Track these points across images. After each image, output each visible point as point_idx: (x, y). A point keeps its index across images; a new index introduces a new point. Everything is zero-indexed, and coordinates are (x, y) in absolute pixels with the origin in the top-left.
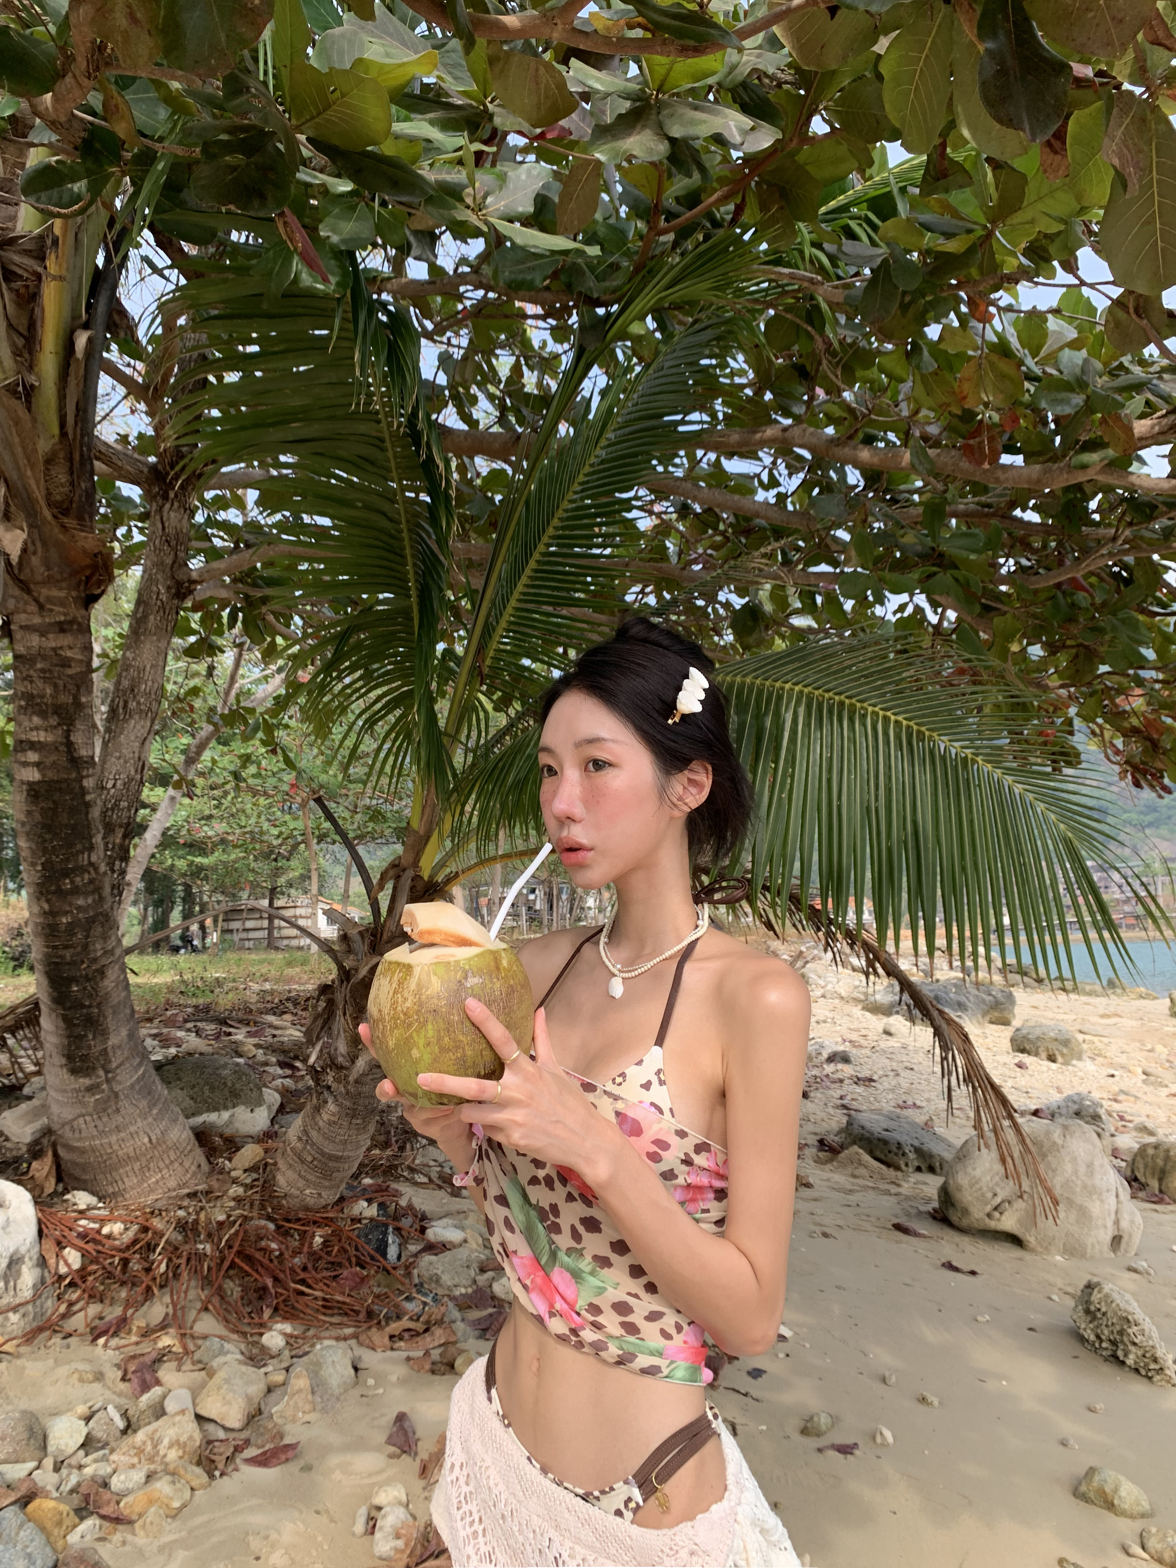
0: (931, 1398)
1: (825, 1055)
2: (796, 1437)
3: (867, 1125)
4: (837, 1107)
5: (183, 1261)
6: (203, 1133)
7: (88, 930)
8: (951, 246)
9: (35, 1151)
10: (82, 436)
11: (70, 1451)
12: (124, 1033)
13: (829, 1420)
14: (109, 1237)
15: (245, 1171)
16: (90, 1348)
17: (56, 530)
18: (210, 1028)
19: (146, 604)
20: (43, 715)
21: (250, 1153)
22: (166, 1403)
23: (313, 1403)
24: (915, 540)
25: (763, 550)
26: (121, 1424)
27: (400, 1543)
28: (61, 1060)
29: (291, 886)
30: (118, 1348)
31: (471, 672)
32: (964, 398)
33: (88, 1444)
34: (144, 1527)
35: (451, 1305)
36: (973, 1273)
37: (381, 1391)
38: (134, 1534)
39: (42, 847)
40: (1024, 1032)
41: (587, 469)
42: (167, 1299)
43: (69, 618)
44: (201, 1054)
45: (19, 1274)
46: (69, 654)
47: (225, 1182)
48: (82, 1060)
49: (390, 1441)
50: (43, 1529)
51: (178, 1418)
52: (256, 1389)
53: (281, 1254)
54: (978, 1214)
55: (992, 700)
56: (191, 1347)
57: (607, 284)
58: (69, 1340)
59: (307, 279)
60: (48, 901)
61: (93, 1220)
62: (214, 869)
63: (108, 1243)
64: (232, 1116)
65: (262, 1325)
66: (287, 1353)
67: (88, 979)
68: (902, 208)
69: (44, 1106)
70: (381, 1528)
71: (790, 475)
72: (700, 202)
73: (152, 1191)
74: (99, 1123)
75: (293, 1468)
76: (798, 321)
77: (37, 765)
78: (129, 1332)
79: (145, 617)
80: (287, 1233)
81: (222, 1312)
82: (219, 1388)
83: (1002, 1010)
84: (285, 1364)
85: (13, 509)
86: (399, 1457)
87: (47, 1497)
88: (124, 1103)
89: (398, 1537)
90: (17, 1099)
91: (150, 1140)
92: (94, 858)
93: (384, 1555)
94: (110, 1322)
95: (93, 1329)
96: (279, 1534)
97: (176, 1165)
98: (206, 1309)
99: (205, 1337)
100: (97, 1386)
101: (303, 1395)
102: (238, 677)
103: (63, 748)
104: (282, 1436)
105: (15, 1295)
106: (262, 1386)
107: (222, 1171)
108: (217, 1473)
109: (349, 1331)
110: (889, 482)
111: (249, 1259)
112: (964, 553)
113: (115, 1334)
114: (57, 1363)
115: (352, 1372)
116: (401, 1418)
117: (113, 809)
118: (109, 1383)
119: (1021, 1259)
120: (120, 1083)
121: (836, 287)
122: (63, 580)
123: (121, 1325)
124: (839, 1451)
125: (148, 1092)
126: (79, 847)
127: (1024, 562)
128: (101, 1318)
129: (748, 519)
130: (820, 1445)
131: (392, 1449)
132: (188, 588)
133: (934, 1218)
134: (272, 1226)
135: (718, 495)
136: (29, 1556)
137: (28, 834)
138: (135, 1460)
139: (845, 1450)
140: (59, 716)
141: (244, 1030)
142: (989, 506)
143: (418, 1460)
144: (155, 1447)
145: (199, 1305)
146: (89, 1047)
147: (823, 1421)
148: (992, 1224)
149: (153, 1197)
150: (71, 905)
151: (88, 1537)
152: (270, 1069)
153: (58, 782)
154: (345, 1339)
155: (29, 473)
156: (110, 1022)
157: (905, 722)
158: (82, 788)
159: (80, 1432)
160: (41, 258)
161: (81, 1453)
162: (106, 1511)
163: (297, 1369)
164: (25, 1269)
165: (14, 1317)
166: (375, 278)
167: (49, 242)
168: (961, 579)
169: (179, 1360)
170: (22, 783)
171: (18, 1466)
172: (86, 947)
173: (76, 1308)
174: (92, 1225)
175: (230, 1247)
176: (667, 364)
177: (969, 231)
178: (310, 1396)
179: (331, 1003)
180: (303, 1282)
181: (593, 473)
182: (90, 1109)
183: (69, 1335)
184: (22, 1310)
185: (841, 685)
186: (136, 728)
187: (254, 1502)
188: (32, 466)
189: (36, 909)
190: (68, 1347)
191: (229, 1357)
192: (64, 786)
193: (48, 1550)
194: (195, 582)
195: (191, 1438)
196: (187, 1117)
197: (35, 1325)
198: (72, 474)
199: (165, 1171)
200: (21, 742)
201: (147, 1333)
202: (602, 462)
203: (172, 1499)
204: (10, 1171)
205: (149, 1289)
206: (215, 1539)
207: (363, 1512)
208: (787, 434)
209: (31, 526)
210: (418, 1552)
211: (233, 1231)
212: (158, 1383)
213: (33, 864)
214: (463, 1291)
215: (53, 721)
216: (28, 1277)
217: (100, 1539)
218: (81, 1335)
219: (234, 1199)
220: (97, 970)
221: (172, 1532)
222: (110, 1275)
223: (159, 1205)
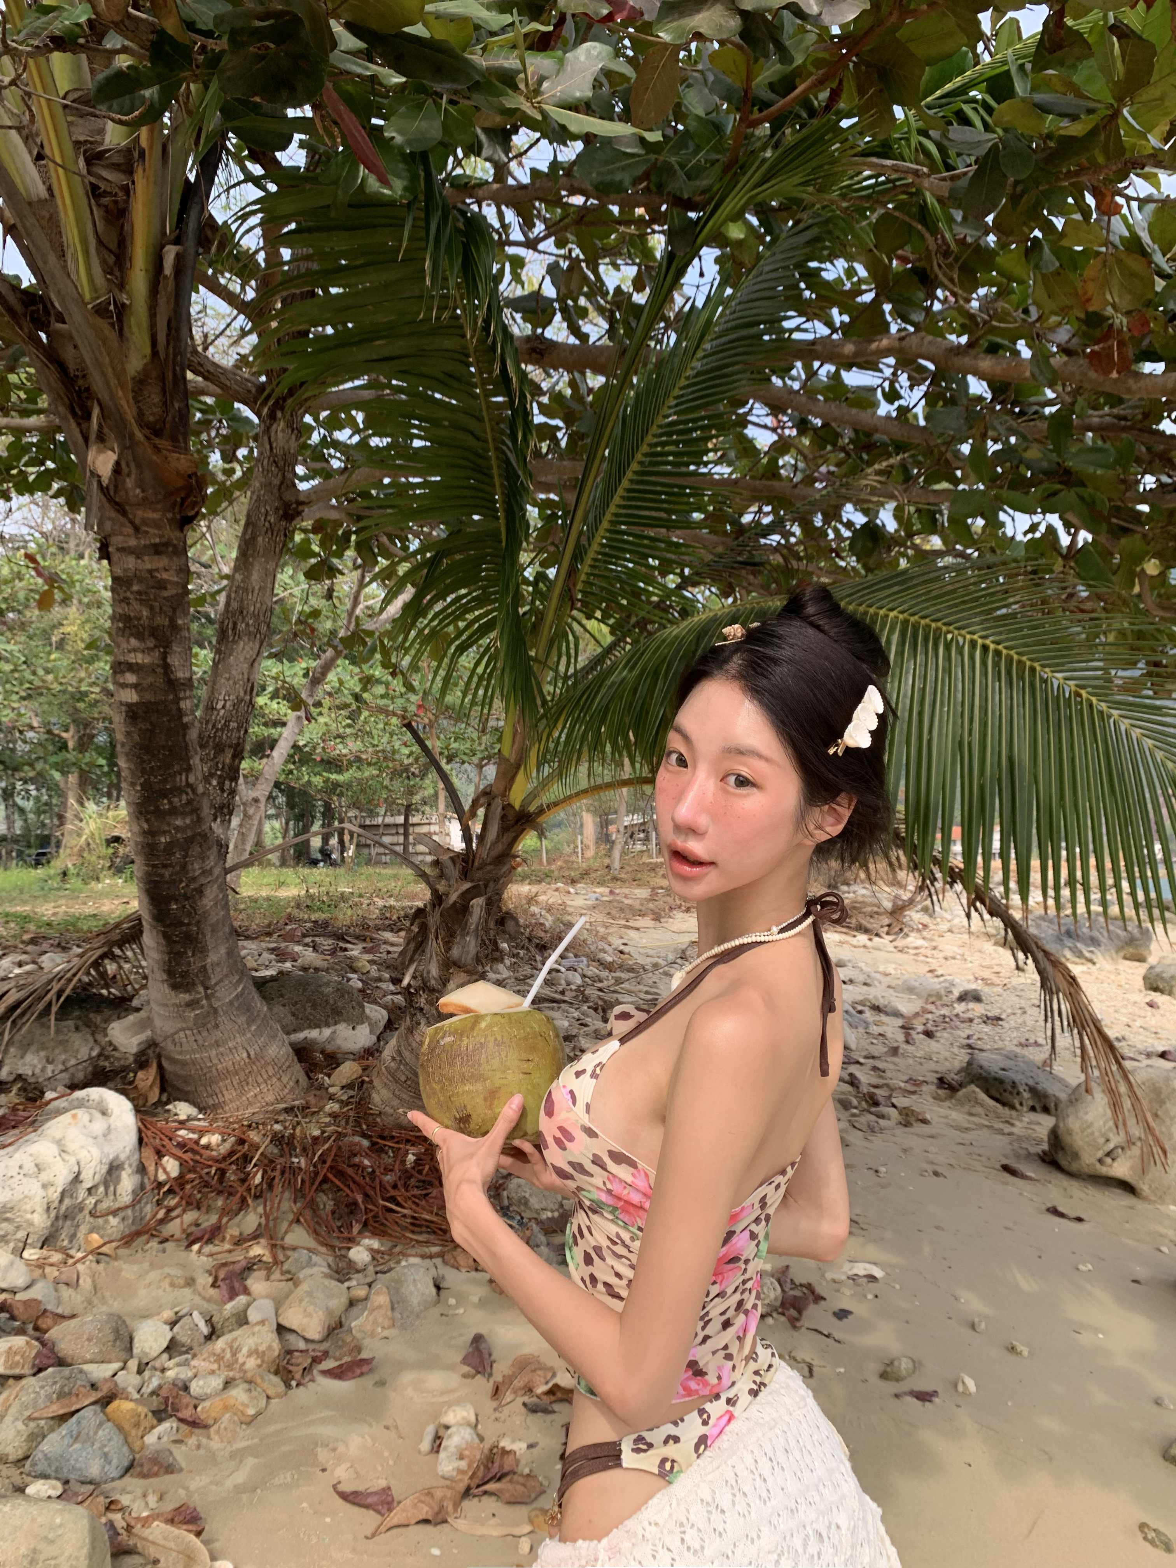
0: (1020, 1347)
1: (956, 994)
2: (875, 1380)
3: (985, 1064)
4: (962, 1047)
5: (277, 1173)
6: (304, 1049)
7: (186, 851)
8: (1076, 129)
9: (141, 1061)
10: (175, 356)
11: (154, 1354)
12: (223, 951)
13: (910, 1365)
14: (207, 1147)
15: (343, 1087)
16: (184, 1254)
17: (150, 451)
18: (327, 943)
19: (255, 526)
20: (140, 636)
21: (348, 1070)
22: (249, 1312)
23: (393, 1319)
24: (1040, 455)
25: (877, 466)
26: (205, 1330)
27: (463, 1464)
28: (160, 975)
29: (425, 803)
30: (211, 1255)
31: (562, 597)
32: (1088, 300)
33: (172, 1348)
34: (218, 1432)
35: (535, 1228)
36: (1079, 1220)
37: (461, 1311)
38: (209, 1438)
39: (142, 769)
40: (1158, 970)
41: (683, 382)
42: (260, 1210)
43: (164, 540)
44: (317, 969)
45: (118, 1180)
46: (165, 576)
47: (321, 1097)
48: (182, 977)
49: (465, 1361)
50: (120, 1429)
51: (257, 1329)
52: (338, 1303)
53: (374, 1171)
54: (1088, 1159)
55: (1116, 626)
56: (281, 1257)
57: (697, 183)
58: (166, 1245)
59: (373, 183)
60: (147, 821)
61: (192, 1130)
62: (349, 786)
63: (206, 1153)
64: (334, 1032)
65: (351, 1240)
66: (371, 1268)
67: (186, 898)
68: (1020, 87)
69: (149, 1018)
70: (446, 1448)
71: (911, 388)
72: (795, 88)
73: (250, 1104)
74: (199, 1038)
75: (367, 1382)
76: (907, 219)
77: (135, 686)
78: (223, 1240)
79: (254, 538)
80: (381, 1150)
81: (312, 1223)
82: (301, 1301)
83: (1137, 947)
84: (369, 1280)
85: (106, 430)
86: (473, 1377)
87: (127, 1398)
88: (222, 1019)
89: (461, 1458)
90: (126, 1010)
91: (249, 1056)
92: (192, 779)
93: (447, 1475)
94: (205, 1230)
95: (188, 1235)
96: (347, 1446)
97: (274, 1080)
98: (298, 1221)
99: (294, 1249)
100: (187, 1291)
101: (382, 1312)
102: (362, 598)
103: (160, 670)
104: (359, 1349)
105: (115, 1199)
106: (344, 1300)
107: (321, 1087)
108: (294, 1383)
109: (435, 1249)
110: (1018, 393)
111: (341, 1174)
112: (1091, 470)
113: (210, 1241)
114: (152, 1266)
115: (434, 1290)
116: (478, 1339)
117: (222, 730)
118: (199, 1288)
119: (1132, 1208)
120: (219, 999)
121: (944, 179)
122: (158, 502)
123: (213, 1234)
124: (918, 1398)
125: (247, 1008)
126: (177, 768)
127: (1165, 479)
128: (198, 1225)
129: (868, 435)
130: (897, 1391)
131: (466, 1369)
132: (296, 509)
133: (1043, 1160)
134: (366, 1143)
135: (836, 409)
136: (106, 1455)
137: (127, 754)
138: (215, 1366)
139: (924, 1397)
140: (156, 638)
141: (360, 946)
142: (1125, 418)
143: (492, 1381)
144: (234, 1354)
145: (291, 1217)
146: (189, 964)
147: (903, 1366)
148: (1104, 1170)
149: (250, 1110)
150: (169, 825)
151: (165, 1439)
152: (383, 985)
153: (156, 703)
154: (431, 1257)
155: (120, 393)
156: (209, 940)
157: (1004, 652)
158: (179, 710)
159: (164, 1336)
160: (129, 172)
161: (165, 1356)
162: (186, 1414)
163: (377, 1286)
164: (124, 1175)
165: (113, 1221)
166: (466, 184)
167: (136, 155)
168: (1086, 496)
169: (269, 1269)
170: (121, 704)
171: (104, 1366)
172: (184, 866)
173: (174, 1214)
174: (191, 1136)
175: (324, 1162)
176: (767, 269)
177: (1090, 111)
178: (389, 1313)
179: (424, 927)
180: (392, 1199)
181: (688, 386)
182: (191, 1024)
183: (166, 1240)
184: (121, 1214)
185: (939, 611)
186: (244, 649)
187: (326, 1413)
188: (122, 385)
189: (136, 828)
190: (164, 1251)
191: (315, 1270)
192: (161, 707)
193: (125, 1449)
194: (303, 503)
195: (270, 1348)
196: (288, 1033)
197: (134, 1228)
198: (164, 393)
199: (263, 1086)
200: (120, 663)
201: (239, 1242)
202: (698, 375)
203: (247, 1406)
204: (118, 1079)
205: (243, 1200)
206: (285, 1448)
207: (430, 1430)
208: (904, 343)
209: (123, 449)
210: (480, 1473)
211: (326, 1146)
212: (246, 1291)
213: (133, 784)
214: (549, 1215)
215: (151, 643)
216: (127, 1183)
217: (176, 1442)
218: (178, 1240)
219: (330, 1115)
220: (195, 889)
221: (244, 1439)
222: (207, 1185)
223: (256, 1118)
